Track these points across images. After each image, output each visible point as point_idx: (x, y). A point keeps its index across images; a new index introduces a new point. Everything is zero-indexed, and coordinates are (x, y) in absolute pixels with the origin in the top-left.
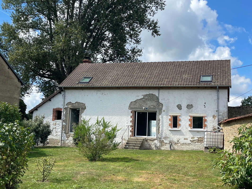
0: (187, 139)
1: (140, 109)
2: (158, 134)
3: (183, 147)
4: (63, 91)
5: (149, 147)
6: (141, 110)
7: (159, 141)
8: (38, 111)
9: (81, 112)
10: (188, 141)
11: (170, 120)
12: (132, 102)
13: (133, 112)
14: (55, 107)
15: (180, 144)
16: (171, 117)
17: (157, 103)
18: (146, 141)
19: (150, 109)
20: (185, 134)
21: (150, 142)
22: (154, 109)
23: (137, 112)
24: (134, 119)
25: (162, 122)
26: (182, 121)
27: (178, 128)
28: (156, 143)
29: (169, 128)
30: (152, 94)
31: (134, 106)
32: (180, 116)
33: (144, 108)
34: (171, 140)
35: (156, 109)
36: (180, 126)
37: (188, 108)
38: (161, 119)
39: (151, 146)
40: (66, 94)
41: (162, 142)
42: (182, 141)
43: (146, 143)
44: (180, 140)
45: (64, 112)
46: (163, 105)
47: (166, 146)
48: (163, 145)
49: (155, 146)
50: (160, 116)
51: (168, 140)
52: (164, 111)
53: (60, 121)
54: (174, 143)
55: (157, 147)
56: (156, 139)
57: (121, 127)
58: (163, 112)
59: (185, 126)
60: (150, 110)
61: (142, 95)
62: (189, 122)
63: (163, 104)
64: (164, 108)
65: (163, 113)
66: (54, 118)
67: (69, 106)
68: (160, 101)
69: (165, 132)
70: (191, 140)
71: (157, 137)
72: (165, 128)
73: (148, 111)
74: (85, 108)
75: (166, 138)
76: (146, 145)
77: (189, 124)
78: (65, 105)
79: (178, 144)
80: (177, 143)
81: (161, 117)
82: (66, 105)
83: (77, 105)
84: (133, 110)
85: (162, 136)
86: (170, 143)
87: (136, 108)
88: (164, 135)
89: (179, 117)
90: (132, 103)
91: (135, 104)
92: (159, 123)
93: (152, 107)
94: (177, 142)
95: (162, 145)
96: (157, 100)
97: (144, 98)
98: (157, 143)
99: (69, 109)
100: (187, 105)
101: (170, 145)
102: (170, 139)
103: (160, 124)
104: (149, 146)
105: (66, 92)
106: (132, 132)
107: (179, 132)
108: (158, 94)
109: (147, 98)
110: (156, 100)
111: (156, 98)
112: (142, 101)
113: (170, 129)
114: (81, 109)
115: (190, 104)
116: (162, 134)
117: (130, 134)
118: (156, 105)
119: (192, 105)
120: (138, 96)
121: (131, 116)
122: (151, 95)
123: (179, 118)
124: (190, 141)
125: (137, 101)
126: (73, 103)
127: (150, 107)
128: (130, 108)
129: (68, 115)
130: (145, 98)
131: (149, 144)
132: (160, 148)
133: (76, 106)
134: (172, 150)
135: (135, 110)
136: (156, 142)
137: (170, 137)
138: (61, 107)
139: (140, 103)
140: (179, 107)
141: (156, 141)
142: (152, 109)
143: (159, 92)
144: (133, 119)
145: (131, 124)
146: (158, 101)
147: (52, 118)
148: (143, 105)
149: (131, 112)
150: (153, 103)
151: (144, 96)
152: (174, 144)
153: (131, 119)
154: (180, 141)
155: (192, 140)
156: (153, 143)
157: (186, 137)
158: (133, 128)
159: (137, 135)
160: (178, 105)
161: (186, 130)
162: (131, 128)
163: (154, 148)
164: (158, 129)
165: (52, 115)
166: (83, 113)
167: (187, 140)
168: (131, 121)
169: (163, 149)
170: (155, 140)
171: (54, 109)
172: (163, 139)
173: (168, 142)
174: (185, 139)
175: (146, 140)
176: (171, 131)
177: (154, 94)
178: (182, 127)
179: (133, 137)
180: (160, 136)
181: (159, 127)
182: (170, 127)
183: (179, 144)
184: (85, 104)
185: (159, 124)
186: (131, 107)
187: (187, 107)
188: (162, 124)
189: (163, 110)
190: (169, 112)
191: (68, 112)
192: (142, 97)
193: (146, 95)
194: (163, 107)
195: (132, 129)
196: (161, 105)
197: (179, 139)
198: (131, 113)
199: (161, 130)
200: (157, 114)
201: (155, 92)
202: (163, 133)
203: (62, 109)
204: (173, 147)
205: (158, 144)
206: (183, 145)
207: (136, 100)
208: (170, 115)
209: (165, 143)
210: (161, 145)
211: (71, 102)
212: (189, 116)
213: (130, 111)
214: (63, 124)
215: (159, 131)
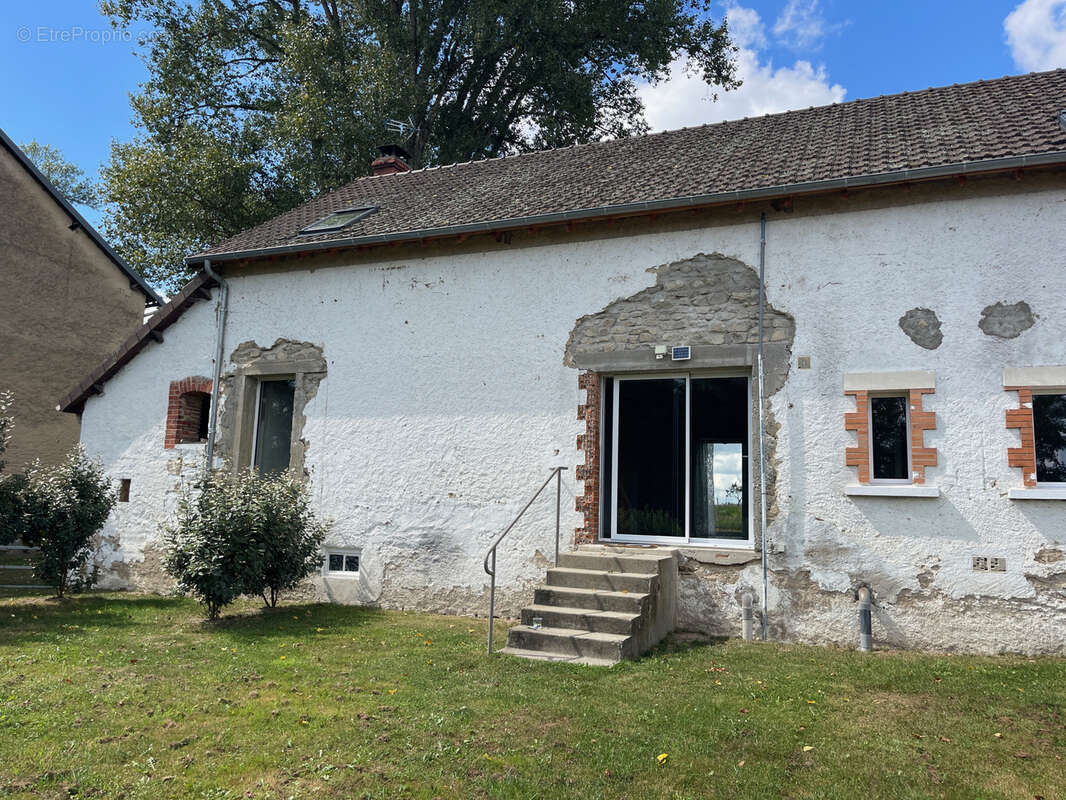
0: (998, 565)
1: (637, 359)
2: (768, 522)
3: (967, 621)
4: (218, 286)
5: (701, 616)
6: (646, 365)
7: (778, 573)
8: (105, 397)
9: (302, 393)
10: (1011, 583)
11: (851, 424)
12: (582, 320)
13: (593, 379)
14: (180, 376)
15: (940, 602)
16: (858, 404)
17: (752, 311)
18: (685, 570)
19: (705, 354)
20: (977, 524)
21: (713, 582)
22: (732, 353)
23: (621, 382)
24: (597, 428)
25: (797, 438)
26: (949, 431)
27: (917, 481)
28: (752, 590)
29: (849, 479)
30: (718, 257)
31: (596, 346)
32: (930, 392)
33: (660, 349)
34: (865, 567)
35: (743, 353)
36: (935, 465)
37: (996, 328)
38: (781, 418)
39: (715, 606)
40: (232, 300)
41: (796, 583)
42: (957, 577)
43: (681, 586)
44: (936, 567)
45: (222, 401)
46: (799, 322)
47: (828, 616)
48: (808, 605)
49: (749, 614)
50: (778, 402)
51: (847, 567)
52: (804, 363)
53: (200, 447)
54: (890, 589)
55: (760, 615)
56: (751, 562)
57: (517, 476)
58: (795, 368)
59: (973, 466)
60: (699, 363)
61: (647, 270)
62: (1009, 433)
63: (791, 319)
64: (800, 347)
65: (798, 378)
66: (173, 432)
67: (245, 365)
68: (775, 297)
69: (818, 513)
70: (1033, 572)
71: (758, 541)
72: (814, 484)
73: (689, 371)
74: (323, 372)
75: (825, 552)
76: (682, 603)
77: (1011, 451)
78: (228, 363)
79: (930, 604)
80: (919, 596)
81: (786, 405)
82: (232, 360)
83: (282, 355)
84: (594, 368)
85: (797, 537)
86: (862, 595)
87: (614, 355)
88: (809, 533)
89: (919, 404)
90: (587, 324)
91: (604, 333)
92: (773, 449)
93: (719, 339)
94: (915, 585)
95: (799, 606)
96: (754, 293)
97: (660, 287)
98: (760, 587)
99: (242, 381)
100: (988, 312)
101: (859, 606)
102: (859, 561)
103: (777, 456)
104: (703, 606)
105: (231, 290)
106: (586, 508)
107: (925, 507)
108: (758, 250)
109: (679, 282)
110: (742, 295)
111: (742, 283)
112: (646, 307)
113: (856, 487)
114: (299, 377)
115: (1013, 300)
116: (793, 528)
117: (578, 520)
118: (744, 328)
119: (1023, 307)
120: (625, 278)
121: (580, 409)
122: (710, 263)
123: (927, 408)
124: (1025, 582)
125: (615, 311)
126: (264, 350)
127: (706, 343)
128: (573, 354)
129: (240, 413)
130: (669, 285)
131: (707, 594)
132: (782, 626)
133: (279, 362)
134: (876, 641)
135: (602, 366)
136: (751, 583)
137: (855, 550)
138: (208, 372)
139: (639, 321)
140: (923, 328)
141: (752, 577)
142: (719, 351)
143: (763, 237)
144: (592, 425)
145: (580, 458)
146: (761, 298)
147: (163, 433)
148: (653, 331)
149: (581, 382)
150: (724, 315)
151: (659, 276)
152: (892, 598)
153: (582, 428)
154: (939, 575)
155: (1040, 570)
156: (731, 588)
157: (995, 545)
158: (597, 484)
159: (619, 531)
160: (911, 314)
161: (982, 498)
162: (583, 482)
163: (744, 624)
164: (763, 490)
165: (166, 419)
166: (311, 403)
167: (998, 575)
168: (579, 442)
169: (811, 632)
170: (742, 566)
171: (173, 386)
172: (806, 564)
173: (846, 585)
174: (980, 564)
175: (683, 566)
176: (866, 504)
177: (727, 253)
178: (949, 471)
179: (596, 542)
180: (779, 536)
181: (775, 472)
182: (852, 473)
183: (929, 598)
184: (321, 350)
185: (769, 457)
186: (580, 349)
187: (982, 324)
188: (798, 454)
189: (794, 360)
190: (840, 367)
191: (241, 401)
192: (651, 281)
193: (677, 267)
194: (796, 339)
195: (588, 488)
196: (778, 321)
197: (928, 565)
198: (582, 386)
199: (785, 498)
200: (758, 384)
201: (738, 243)
202: (807, 519)
203: (209, 382)
204: (888, 623)
205: (771, 598)
206: (968, 608)
207: (612, 305)
208: (848, 387)
209: (823, 593)
210: (787, 603)
211: (253, 345)
212: (1008, 389)
213: (574, 374)
214: (215, 466)
215: (769, 504)
